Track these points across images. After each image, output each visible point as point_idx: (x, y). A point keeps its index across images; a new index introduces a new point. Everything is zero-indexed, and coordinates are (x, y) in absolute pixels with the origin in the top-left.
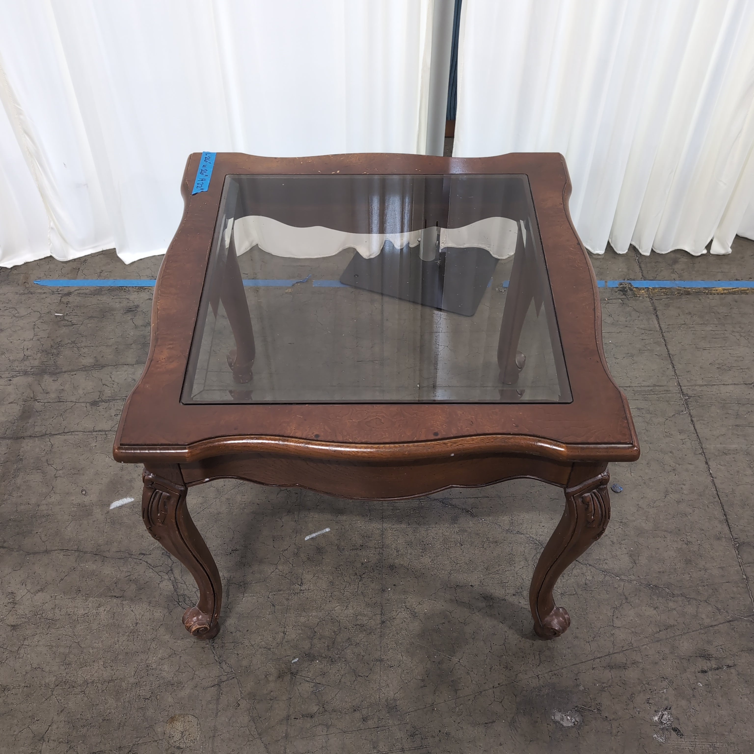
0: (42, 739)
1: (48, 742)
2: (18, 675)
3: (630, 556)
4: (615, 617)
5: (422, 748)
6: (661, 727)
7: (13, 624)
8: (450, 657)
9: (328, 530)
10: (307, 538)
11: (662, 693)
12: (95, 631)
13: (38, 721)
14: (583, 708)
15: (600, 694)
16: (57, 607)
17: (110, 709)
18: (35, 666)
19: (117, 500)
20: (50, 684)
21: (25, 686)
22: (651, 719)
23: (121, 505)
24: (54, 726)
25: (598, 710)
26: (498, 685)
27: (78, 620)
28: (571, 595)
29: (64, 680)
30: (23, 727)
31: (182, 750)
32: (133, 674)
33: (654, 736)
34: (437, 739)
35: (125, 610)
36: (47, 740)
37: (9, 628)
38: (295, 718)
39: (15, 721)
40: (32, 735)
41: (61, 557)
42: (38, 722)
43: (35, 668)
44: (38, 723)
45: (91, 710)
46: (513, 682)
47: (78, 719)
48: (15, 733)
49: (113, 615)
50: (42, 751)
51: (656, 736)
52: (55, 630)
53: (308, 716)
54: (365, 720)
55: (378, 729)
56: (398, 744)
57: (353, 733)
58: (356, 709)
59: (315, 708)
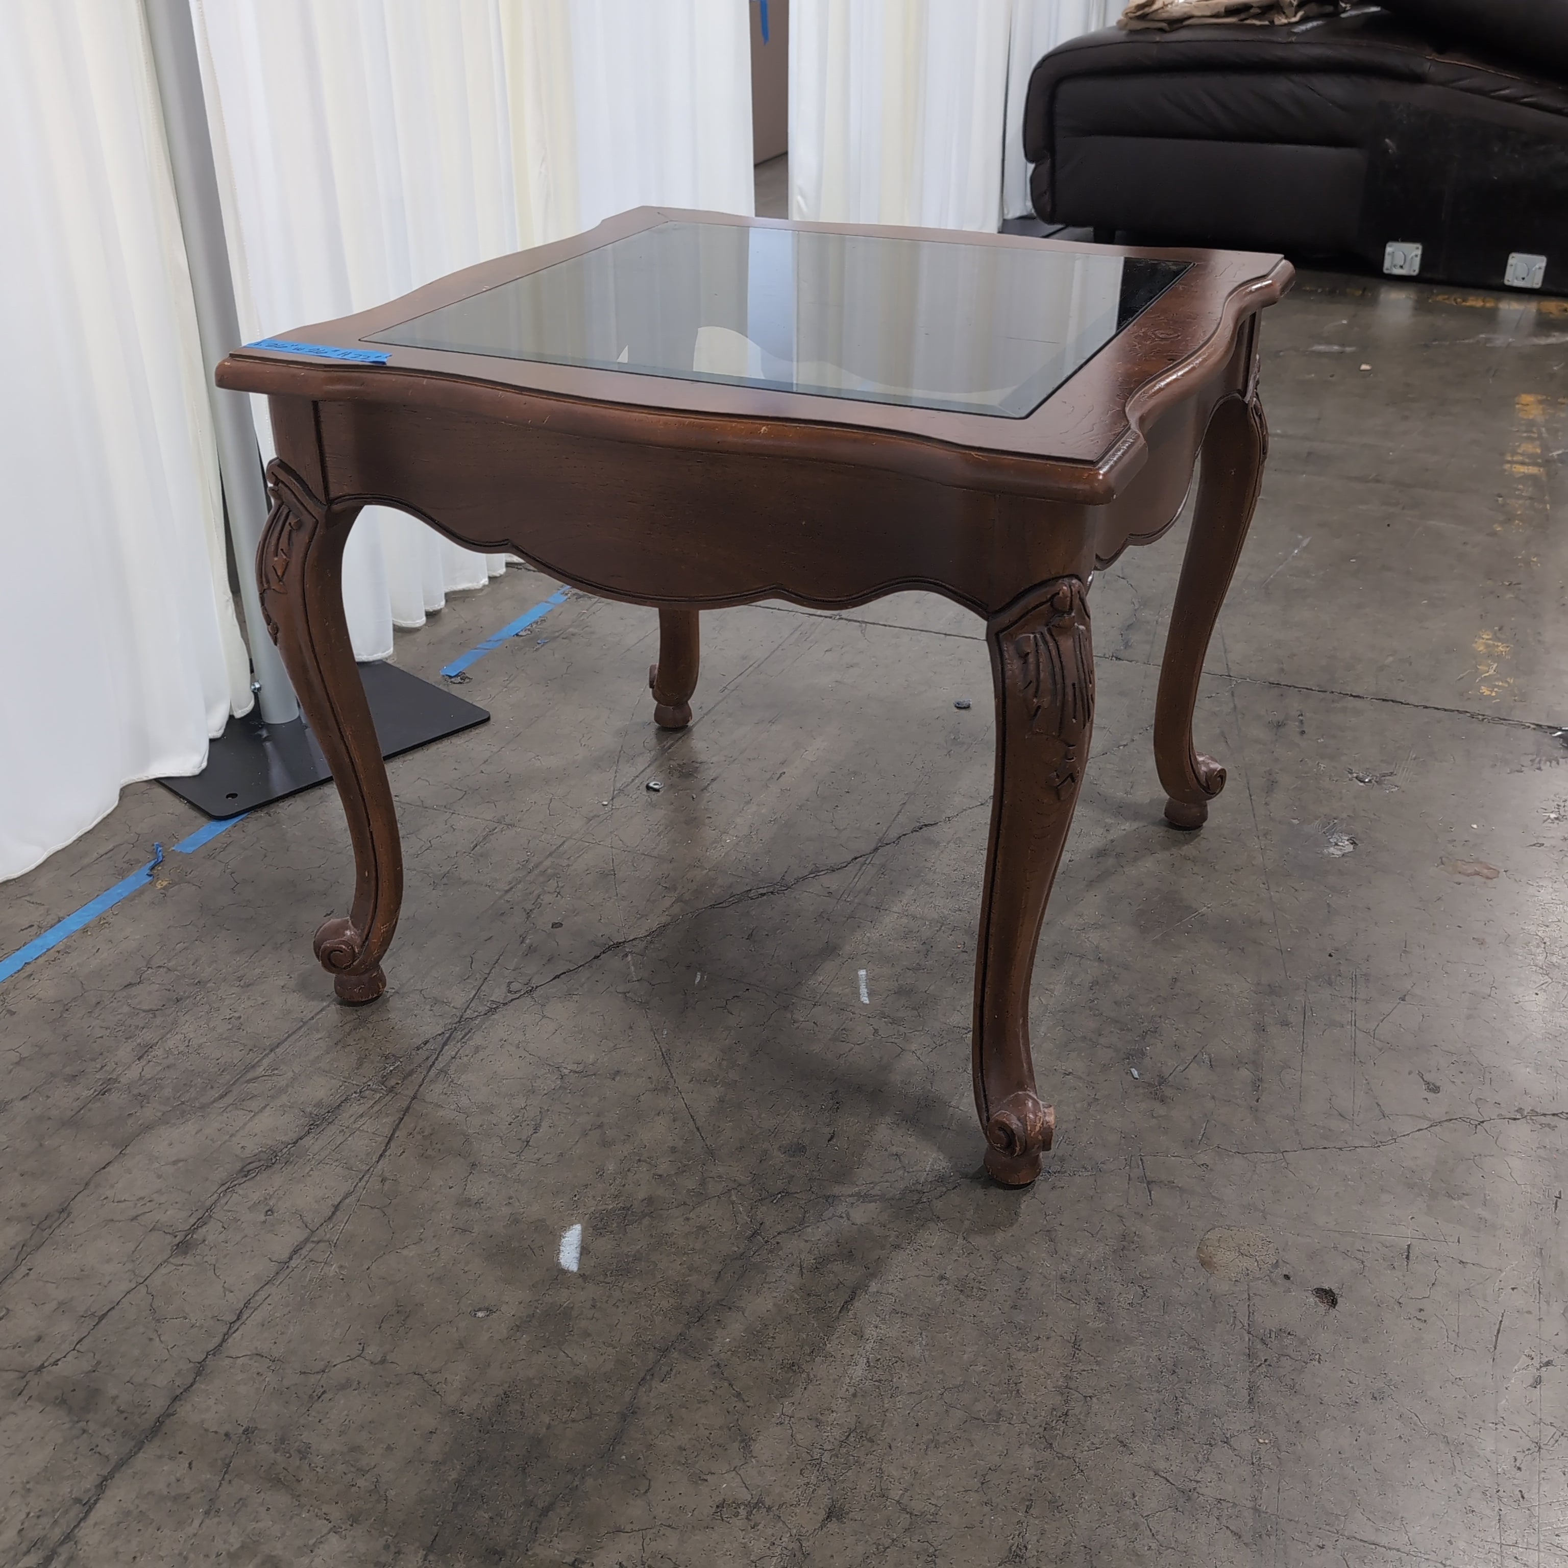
0: (1187, 1494)
1: (1198, 1482)
2: (987, 1522)
5: (1356, 979)
7: (822, 1515)
8: (1196, 914)
9: (862, 973)
10: (865, 1000)
12: (927, 1353)
13: (1134, 1496)
16: (819, 1415)
17: (1149, 1357)
18: (975, 1483)
19: (558, 1254)
20: (1038, 1459)
21: (1026, 1512)
23: (579, 1249)
24: (1161, 1465)
27: (880, 1381)
29: (1041, 1430)
30: (1143, 1527)
31: (1280, 1261)
32: (1074, 1305)
35: (894, 1292)
36: (1194, 1484)
37: (833, 1526)
38: (1257, 1101)
39: (1121, 1543)
40: (1171, 1513)
41: (663, 1387)
42: (1138, 1495)
43: (983, 1483)
44: (1142, 1497)
45: (1141, 1392)
47: (1155, 1418)
48: (1154, 1546)
49: (899, 1314)
50: (1219, 1497)
52: (885, 1429)
53: (1257, 1084)
54: (1285, 1024)
55: (1309, 1014)
56: (1341, 1000)
57: (1307, 1043)
58: (1261, 1029)
59: (1245, 1073)
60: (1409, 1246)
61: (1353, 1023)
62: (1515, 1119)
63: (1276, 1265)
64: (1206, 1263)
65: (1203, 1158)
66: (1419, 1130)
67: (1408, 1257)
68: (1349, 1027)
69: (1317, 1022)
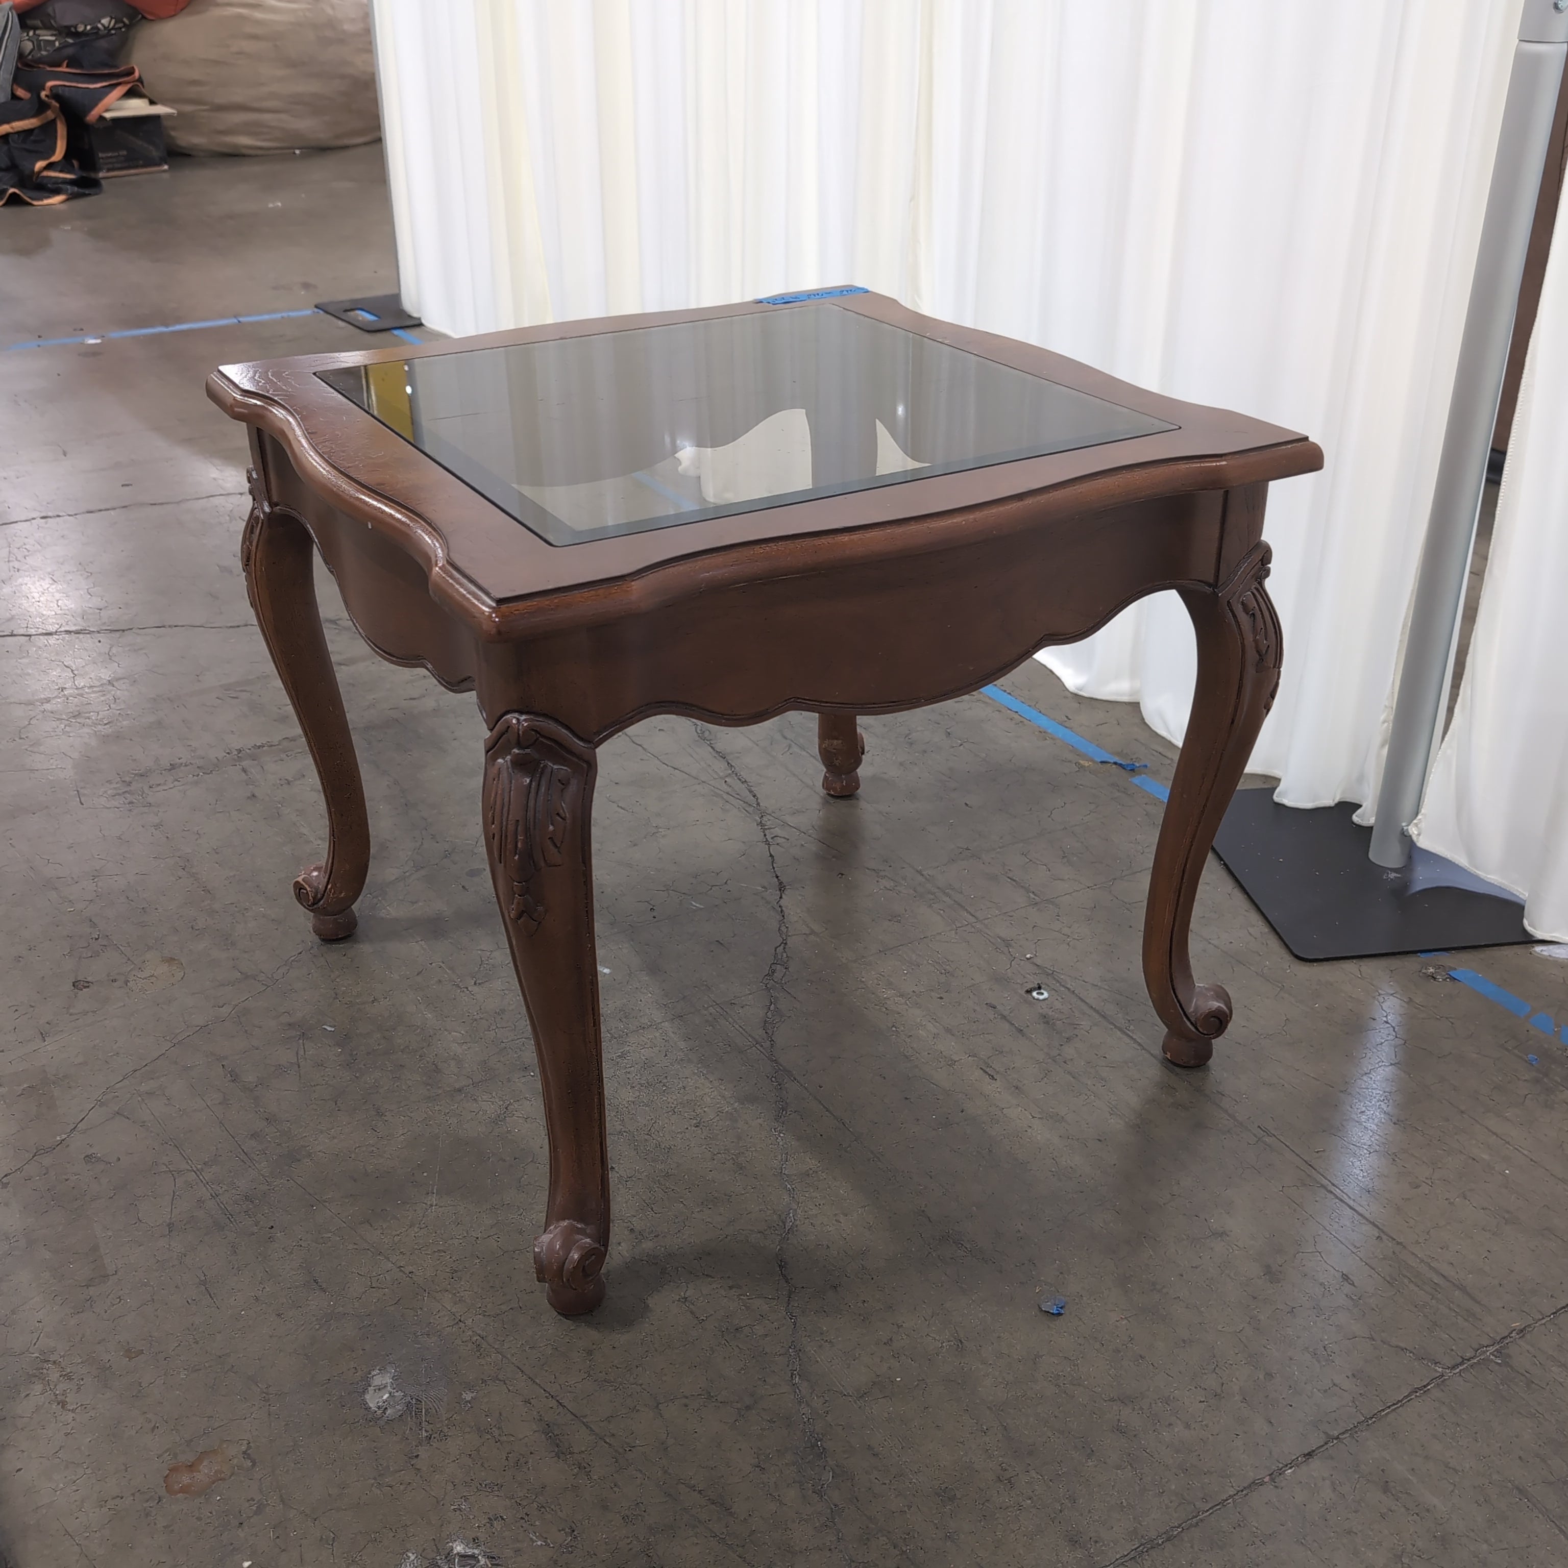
3: (874, 1383)
4: (685, 1401)
5: (228, 1218)
6: (440, 1562)
8: (435, 1191)
11: (531, 1539)
14: (421, 1412)
15: (468, 1430)
22: (449, 1536)
25: (429, 1438)
26: (407, 1272)
28: (692, 1313)
31: (126, 987)
33: (410, 1555)
34: (255, 1229)
38: (223, 1066)
46: (425, 1291)
51: (412, 1557)
53: (235, 1078)
54: (254, 1135)
55: (243, 1156)
56: (225, 1187)
57: (223, 1131)
58: (270, 1120)
59: (250, 1078)
60: (45, 1041)
61: (198, 1173)
62: (6, 1176)
63: (126, 982)
64: (171, 960)
65: (225, 1011)
66: (83, 1119)
67: (42, 1034)
68: (199, 1167)
69: (230, 1154)
